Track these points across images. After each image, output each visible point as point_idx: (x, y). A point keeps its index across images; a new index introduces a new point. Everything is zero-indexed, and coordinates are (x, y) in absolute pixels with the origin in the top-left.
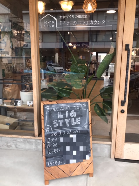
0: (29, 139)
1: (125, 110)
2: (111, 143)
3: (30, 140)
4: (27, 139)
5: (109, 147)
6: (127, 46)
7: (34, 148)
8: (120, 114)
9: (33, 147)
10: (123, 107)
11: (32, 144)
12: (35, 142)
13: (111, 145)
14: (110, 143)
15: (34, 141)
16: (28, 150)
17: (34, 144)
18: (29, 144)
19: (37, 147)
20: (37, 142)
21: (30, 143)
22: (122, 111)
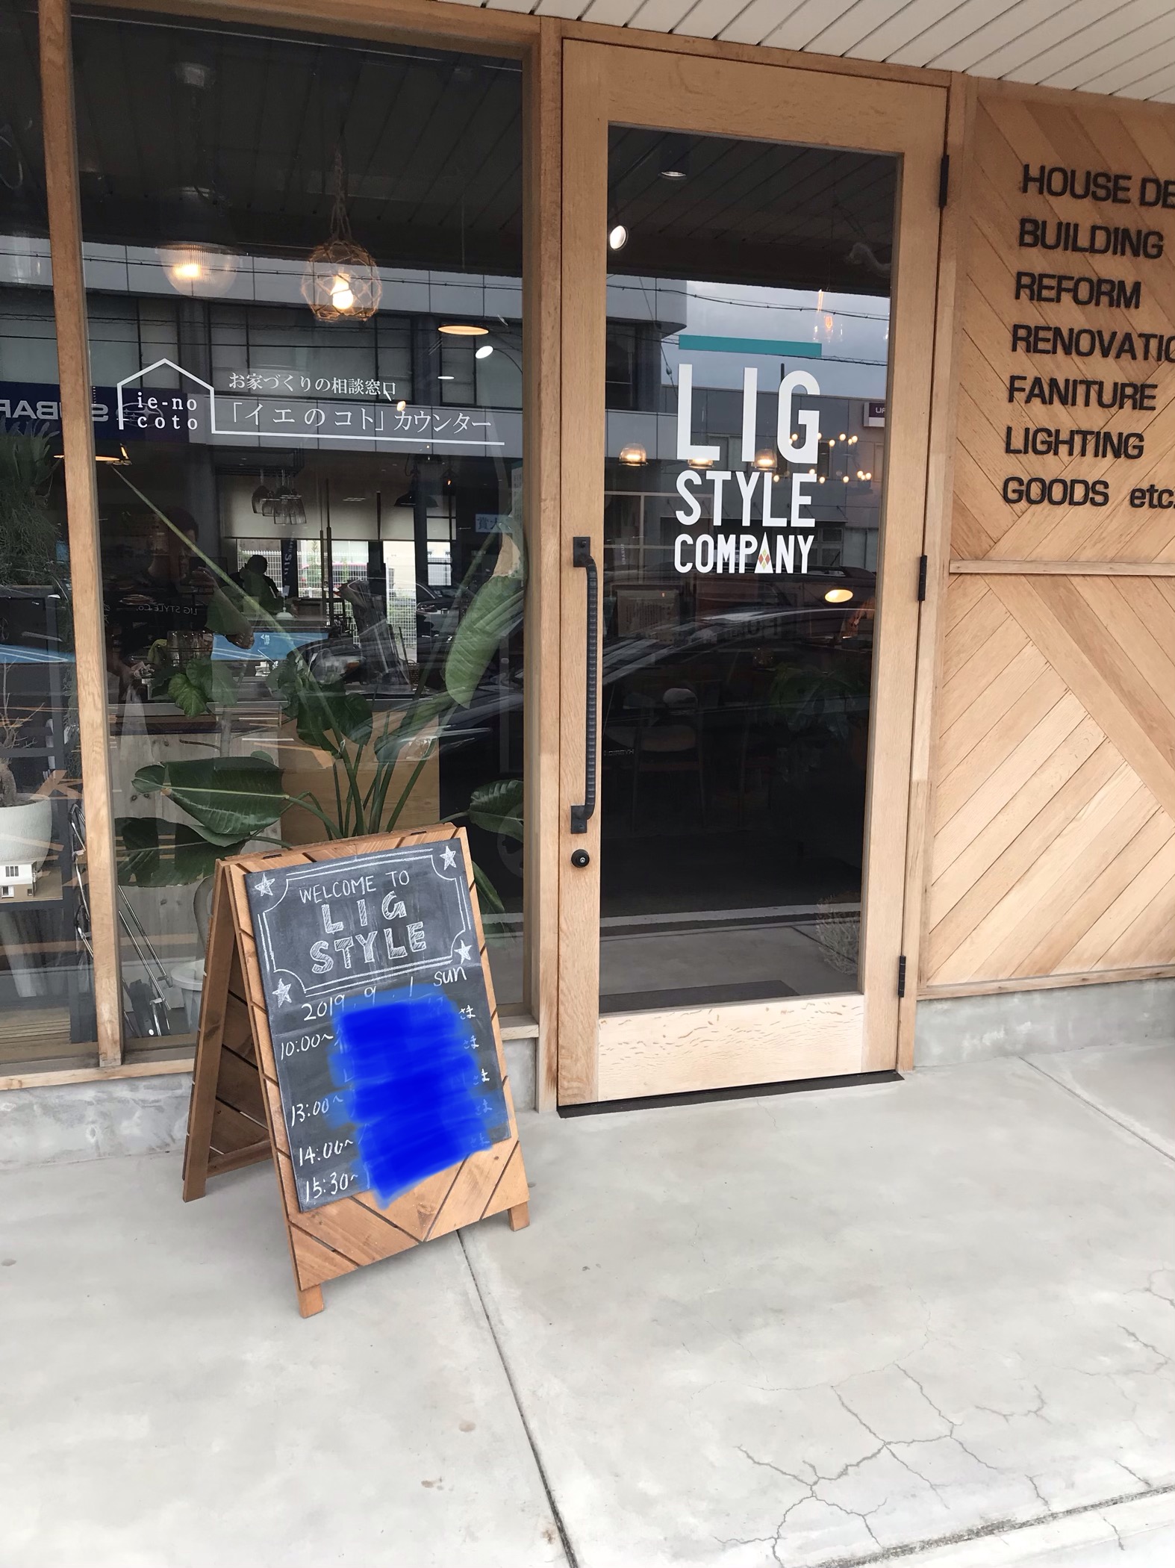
0: (55, 1093)
1: (589, 853)
2: (535, 1027)
3: (63, 1092)
4: (47, 1094)
5: (527, 1051)
6: (581, 545)
7: (92, 1140)
8: (569, 872)
9: (88, 1136)
10: (582, 836)
11: (81, 1119)
12: (99, 1101)
13: (535, 1040)
14: (529, 1031)
15: (89, 1094)
16: (50, 1161)
17: (91, 1114)
18: (58, 1120)
19: (111, 1130)
20: (111, 1099)
21: (64, 1116)
22: (579, 860)
